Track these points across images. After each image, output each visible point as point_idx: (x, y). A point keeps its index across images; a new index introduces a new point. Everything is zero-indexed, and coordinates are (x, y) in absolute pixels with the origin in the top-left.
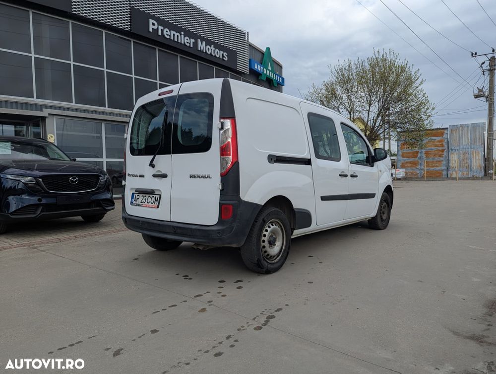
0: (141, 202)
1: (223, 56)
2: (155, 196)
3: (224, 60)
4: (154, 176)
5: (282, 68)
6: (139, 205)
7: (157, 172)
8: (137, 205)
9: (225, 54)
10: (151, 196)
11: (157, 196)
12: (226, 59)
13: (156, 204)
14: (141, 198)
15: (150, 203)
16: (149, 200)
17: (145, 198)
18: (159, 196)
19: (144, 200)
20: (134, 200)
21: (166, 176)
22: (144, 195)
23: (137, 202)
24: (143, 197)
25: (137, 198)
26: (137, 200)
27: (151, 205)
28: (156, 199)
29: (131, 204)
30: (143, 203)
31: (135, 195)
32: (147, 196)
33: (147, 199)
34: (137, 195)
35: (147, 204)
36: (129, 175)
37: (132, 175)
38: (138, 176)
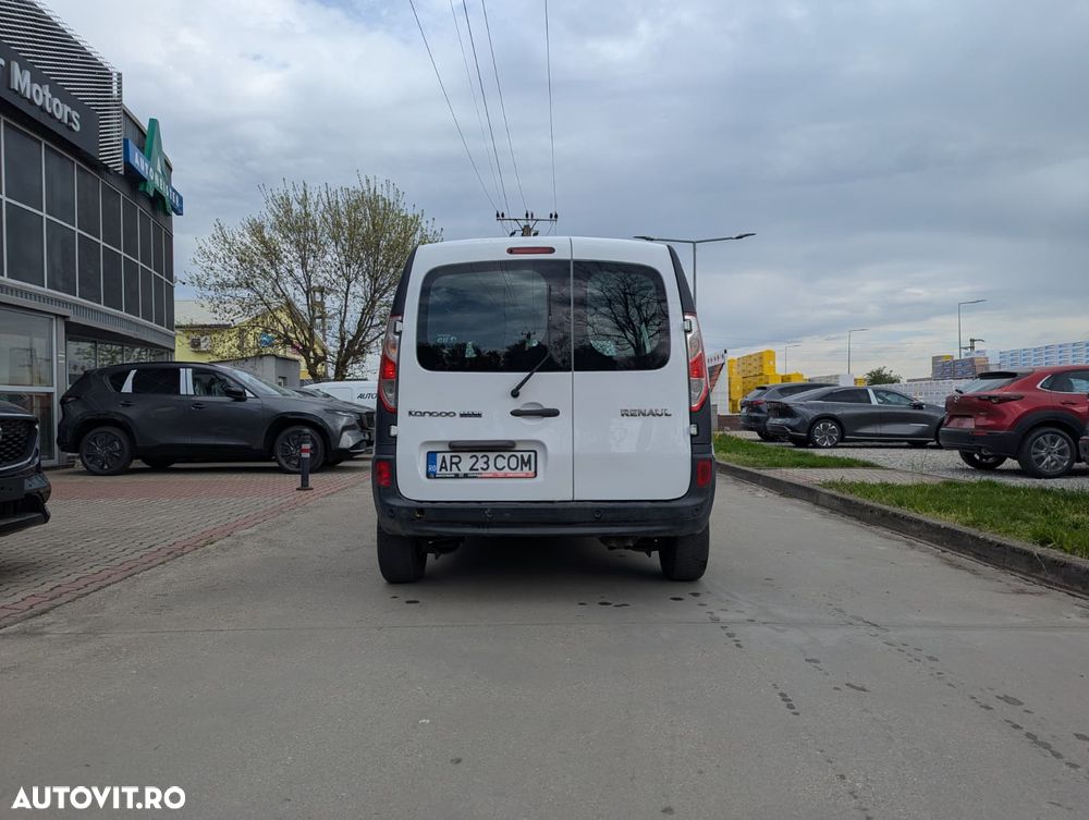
0: (471, 469)
1: (70, 120)
2: (519, 454)
3: (71, 129)
4: (516, 413)
5: (171, 170)
6: (466, 476)
7: (525, 405)
8: (457, 476)
9: (75, 114)
10: (507, 455)
11: (526, 455)
12: (77, 128)
13: (526, 469)
14: (466, 461)
15: (507, 470)
16: (501, 463)
17: (485, 459)
18: (533, 454)
19: (481, 464)
20: (442, 468)
21: (554, 413)
22: (479, 455)
23: (455, 470)
24: (475, 459)
25: (452, 463)
26: (454, 466)
27: (512, 473)
28: (526, 460)
29: (428, 475)
30: (480, 471)
31: (439, 457)
32: (492, 456)
33: (491, 463)
34: (448, 456)
35: (497, 471)
36: (410, 413)
37: (431, 414)
38: (458, 415)
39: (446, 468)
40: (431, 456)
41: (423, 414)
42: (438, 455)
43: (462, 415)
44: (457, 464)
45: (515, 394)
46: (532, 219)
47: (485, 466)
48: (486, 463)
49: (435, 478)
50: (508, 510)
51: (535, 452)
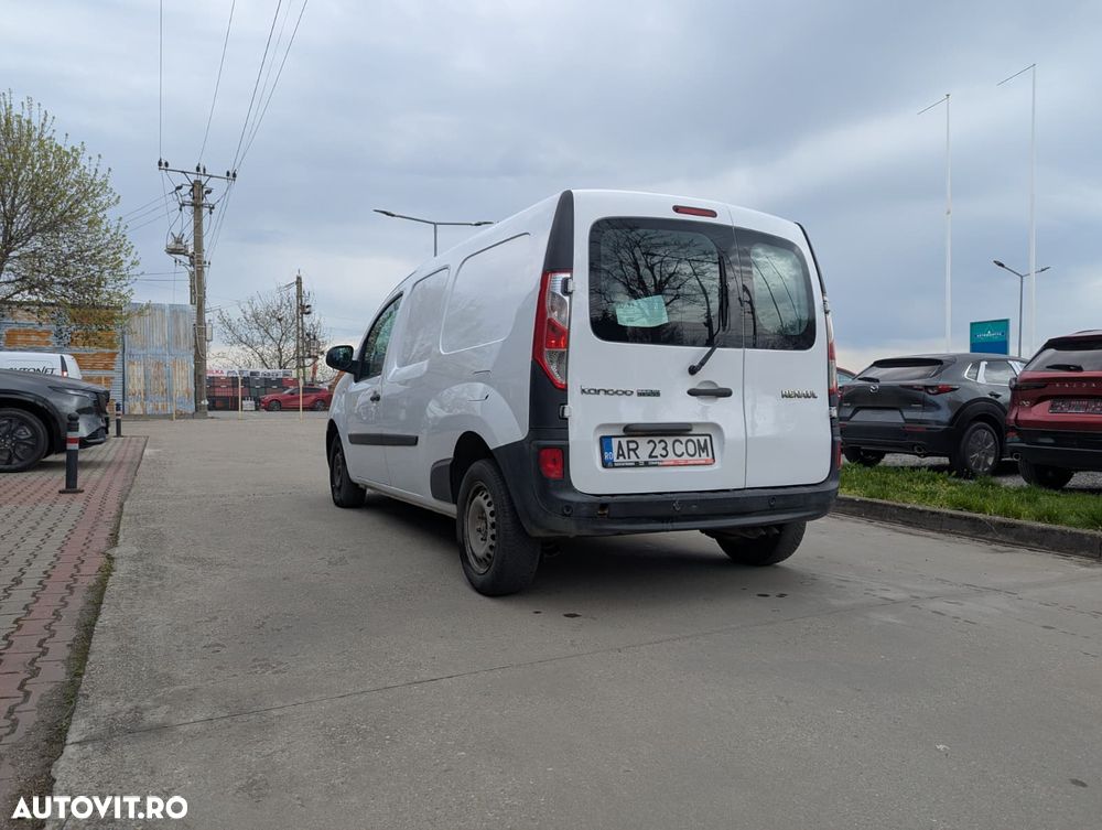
0: (650, 456)
2: (695, 439)
4: (692, 393)
6: (646, 464)
7: (701, 383)
8: (637, 465)
10: (684, 439)
11: (702, 439)
13: (704, 455)
14: (644, 448)
15: (686, 457)
16: (680, 448)
17: (663, 445)
18: (708, 438)
19: (659, 451)
20: (619, 455)
21: (726, 393)
22: (656, 439)
23: (633, 458)
24: (652, 445)
25: (629, 450)
26: (632, 453)
27: (692, 460)
28: (702, 444)
29: (605, 464)
30: (660, 458)
31: (615, 442)
32: (670, 440)
33: (670, 448)
34: (624, 441)
35: (676, 458)
36: (583, 391)
37: (606, 392)
38: (635, 393)
39: (623, 455)
40: (605, 443)
41: (597, 392)
42: (613, 439)
43: (641, 394)
44: (634, 450)
45: (693, 371)
46: (205, 175)
47: (664, 453)
48: (665, 448)
49: (614, 467)
50: (695, 502)
51: (710, 436)
